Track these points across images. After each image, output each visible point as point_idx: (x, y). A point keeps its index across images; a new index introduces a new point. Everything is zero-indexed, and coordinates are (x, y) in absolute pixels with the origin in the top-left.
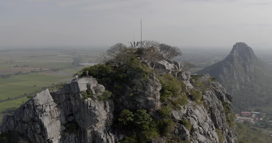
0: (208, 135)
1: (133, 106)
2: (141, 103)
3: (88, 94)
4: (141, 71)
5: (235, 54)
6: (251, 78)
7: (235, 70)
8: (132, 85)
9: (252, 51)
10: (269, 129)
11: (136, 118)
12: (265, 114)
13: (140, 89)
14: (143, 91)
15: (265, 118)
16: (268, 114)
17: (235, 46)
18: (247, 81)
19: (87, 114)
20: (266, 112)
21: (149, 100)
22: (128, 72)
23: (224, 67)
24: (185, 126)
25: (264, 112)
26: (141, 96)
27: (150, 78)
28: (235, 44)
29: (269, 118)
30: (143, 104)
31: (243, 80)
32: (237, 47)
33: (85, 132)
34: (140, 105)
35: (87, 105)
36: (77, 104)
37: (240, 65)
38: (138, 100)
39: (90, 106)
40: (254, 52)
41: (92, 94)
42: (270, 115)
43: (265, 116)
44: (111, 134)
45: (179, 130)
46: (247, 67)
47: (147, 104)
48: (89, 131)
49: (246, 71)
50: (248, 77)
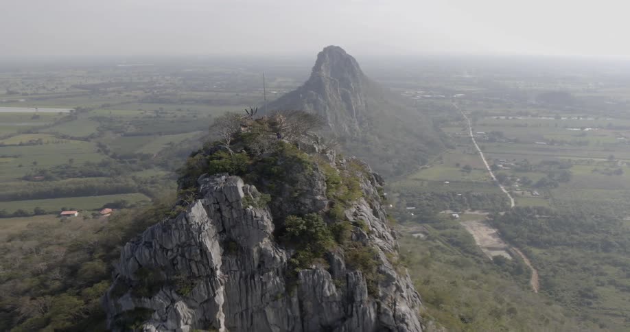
0: (384, 237)
1: (294, 210)
2: (307, 204)
3: (248, 200)
4: (300, 161)
5: (325, 73)
6: (361, 124)
7: (327, 108)
8: (293, 182)
9: (357, 65)
10: (409, 223)
11: (309, 225)
12: (398, 195)
13: (305, 185)
14: (310, 189)
15: (399, 203)
16: (402, 195)
17: (321, 56)
18: (355, 130)
19: (252, 228)
20: (398, 192)
21: (317, 200)
22: (279, 163)
23: (306, 105)
24: (361, 228)
25: (394, 192)
26: (308, 196)
27: (314, 169)
28: (321, 50)
29: (404, 203)
30: (310, 206)
31: (347, 129)
32: (327, 56)
33: (249, 252)
34: (306, 208)
35: (252, 216)
36: (232, 216)
37: (338, 97)
38: (303, 202)
39: (255, 217)
40: (362, 67)
41: (252, 200)
42: (407, 196)
43: (397, 200)
44: (280, 250)
45: (356, 234)
46: (353, 102)
47: (315, 205)
48: (255, 250)
49: (349, 108)
50: (354, 123)
